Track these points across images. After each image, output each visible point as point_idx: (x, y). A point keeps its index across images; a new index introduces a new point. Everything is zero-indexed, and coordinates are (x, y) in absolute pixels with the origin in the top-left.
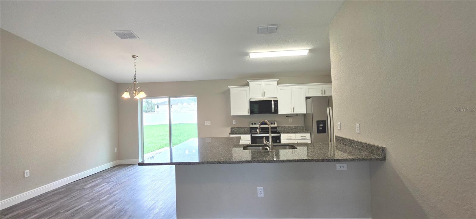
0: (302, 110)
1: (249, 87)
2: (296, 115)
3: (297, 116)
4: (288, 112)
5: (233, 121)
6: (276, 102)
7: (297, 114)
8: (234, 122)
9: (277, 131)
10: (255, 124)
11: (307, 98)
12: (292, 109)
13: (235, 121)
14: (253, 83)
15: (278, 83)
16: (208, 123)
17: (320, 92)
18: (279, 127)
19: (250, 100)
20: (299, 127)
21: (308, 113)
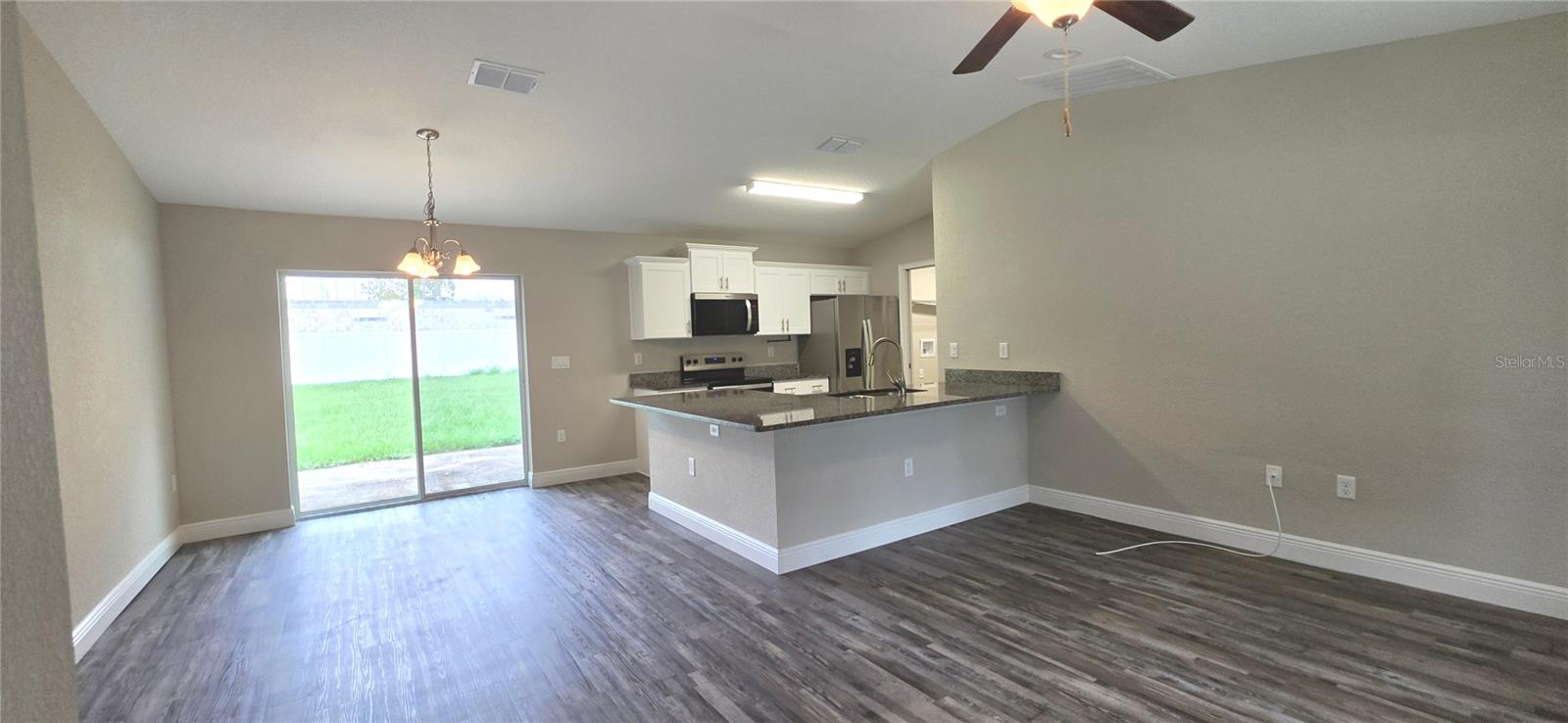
0: (803, 327)
1: (688, 264)
2: (787, 338)
3: (789, 340)
4: (777, 331)
5: (636, 355)
6: (755, 302)
7: (789, 336)
8: (638, 358)
9: (743, 376)
10: (696, 362)
11: (813, 298)
12: (785, 323)
13: (640, 355)
14: (698, 252)
15: (756, 257)
16: (561, 362)
17: (837, 286)
18: (749, 368)
19: (693, 295)
20: (787, 366)
21: (815, 332)
